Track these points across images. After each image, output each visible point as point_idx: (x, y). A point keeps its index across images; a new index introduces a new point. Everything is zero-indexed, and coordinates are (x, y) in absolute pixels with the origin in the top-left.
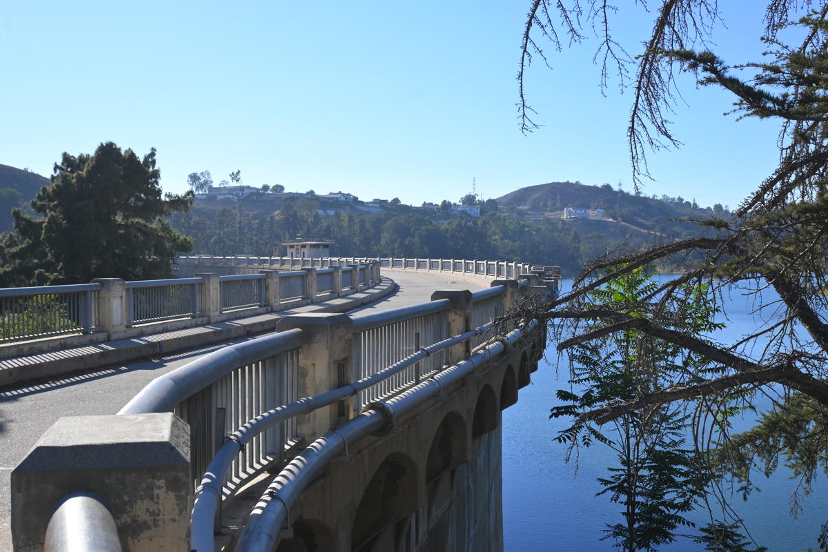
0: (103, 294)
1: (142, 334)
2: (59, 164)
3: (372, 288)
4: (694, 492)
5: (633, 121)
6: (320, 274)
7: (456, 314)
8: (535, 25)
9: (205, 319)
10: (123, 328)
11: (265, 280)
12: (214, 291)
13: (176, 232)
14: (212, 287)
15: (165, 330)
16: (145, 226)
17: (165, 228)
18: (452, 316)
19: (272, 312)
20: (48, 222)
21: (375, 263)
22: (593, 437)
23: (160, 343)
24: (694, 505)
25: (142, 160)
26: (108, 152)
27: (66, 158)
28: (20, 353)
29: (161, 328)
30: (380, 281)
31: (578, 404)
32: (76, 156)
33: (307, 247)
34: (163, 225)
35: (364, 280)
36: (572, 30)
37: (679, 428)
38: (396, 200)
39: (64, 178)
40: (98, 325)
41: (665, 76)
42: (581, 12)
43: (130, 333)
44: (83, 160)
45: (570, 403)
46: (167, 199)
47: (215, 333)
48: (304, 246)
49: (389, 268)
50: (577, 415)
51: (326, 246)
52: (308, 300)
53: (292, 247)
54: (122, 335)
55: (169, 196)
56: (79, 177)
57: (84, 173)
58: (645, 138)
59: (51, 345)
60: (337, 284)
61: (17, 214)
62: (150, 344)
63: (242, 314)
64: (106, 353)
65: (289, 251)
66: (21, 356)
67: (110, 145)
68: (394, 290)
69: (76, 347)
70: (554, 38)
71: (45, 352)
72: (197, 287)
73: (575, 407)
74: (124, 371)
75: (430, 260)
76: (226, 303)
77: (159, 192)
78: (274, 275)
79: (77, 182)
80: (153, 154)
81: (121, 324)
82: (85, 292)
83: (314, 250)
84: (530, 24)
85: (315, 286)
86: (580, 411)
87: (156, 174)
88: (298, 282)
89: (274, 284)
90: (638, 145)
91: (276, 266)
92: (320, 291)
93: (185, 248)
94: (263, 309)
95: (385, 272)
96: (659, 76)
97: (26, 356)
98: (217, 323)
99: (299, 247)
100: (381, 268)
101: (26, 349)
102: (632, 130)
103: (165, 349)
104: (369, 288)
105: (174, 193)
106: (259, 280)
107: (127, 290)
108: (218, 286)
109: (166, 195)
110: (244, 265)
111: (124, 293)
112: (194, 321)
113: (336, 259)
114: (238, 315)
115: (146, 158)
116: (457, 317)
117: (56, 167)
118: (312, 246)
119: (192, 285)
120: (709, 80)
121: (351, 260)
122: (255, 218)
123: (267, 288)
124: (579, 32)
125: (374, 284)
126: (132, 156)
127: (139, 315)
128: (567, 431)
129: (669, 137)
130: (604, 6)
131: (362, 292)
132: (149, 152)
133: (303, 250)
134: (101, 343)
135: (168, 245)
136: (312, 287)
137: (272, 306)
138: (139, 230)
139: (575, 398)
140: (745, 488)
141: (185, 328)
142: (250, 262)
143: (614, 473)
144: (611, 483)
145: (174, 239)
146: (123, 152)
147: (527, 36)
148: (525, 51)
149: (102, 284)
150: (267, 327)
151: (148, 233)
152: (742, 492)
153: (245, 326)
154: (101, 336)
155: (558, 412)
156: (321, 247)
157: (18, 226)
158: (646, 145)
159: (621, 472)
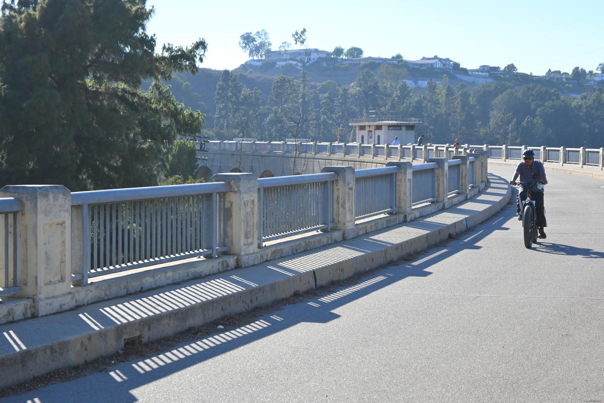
6: (365, 179)
13: (178, 103)
21: (479, 153)
33: (383, 127)
35: (457, 184)
38: (511, 67)
46: (166, 54)
48: (379, 127)
51: (410, 127)
53: (362, 128)
55: (169, 49)
60: (402, 196)
75: (564, 149)
77: (150, 43)
83: (393, 133)
85: (351, 203)
88: (317, 195)
94: (215, 265)
99: (372, 129)
100: (490, 162)
104: (466, 200)
105: (176, 45)
108: (67, 218)
109: (164, 48)
118: (389, 126)
125: (476, 190)
133: (378, 132)
135: (164, 122)
136: (343, 206)
137: (238, 255)
156: (404, 129)
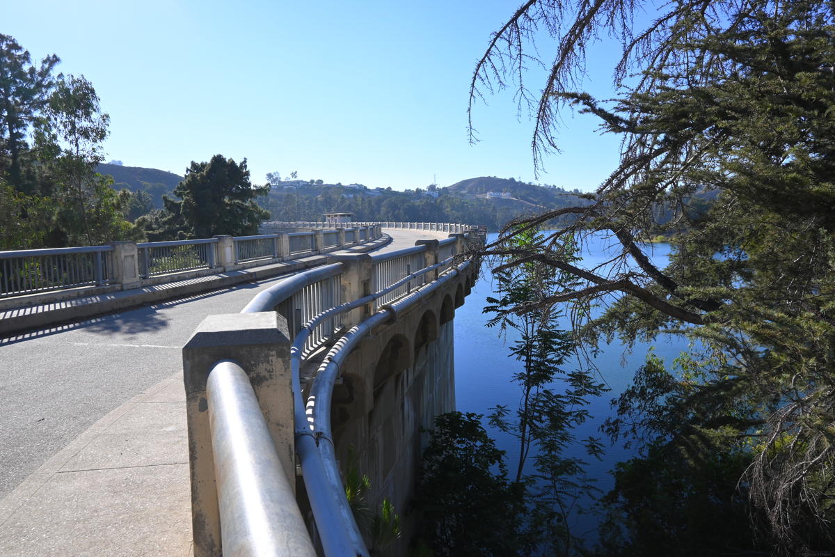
0: (220, 244)
1: (244, 268)
2: (189, 168)
3: (377, 240)
4: (564, 354)
5: (535, 138)
6: (347, 232)
7: (429, 253)
8: (478, 79)
9: (281, 259)
10: (233, 264)
11: (315, 235)
12: (285, 242)
13: (260, 208)
14: (284, 240)
15: (258, 266)
16: (242, 205)
17: (254, 206)
18: (427, 255)
19: (319, 254)
20: (185, 203)
21: (378, 225)
22: (507, 323)
23: (255, 273)
24: (564, 361)
25: (239, 165)
26: (218, 160)
27: (193, 164)
28: (172, 280)
29: (254, 264)
30: (382, 236)
31: (499, 305)
32: (199, 163)
33: (338, 216)
34: (252, 204)
35: (372, 234)
36: (500, 82)
37: (556, 318)
38: (389, 188)
39: (193, 177)
40: (218, 263)
41: (553, 111)
42: (505, 71)
43: (237, 267)
44: (203, 165)
45: (494, 304)
46: (255, 189)
47: (287, 267)
48: (336, 216)
49: (387, 228)
50: (498, 311)
51: (349, 216)
52: (340, 248)
53: (329, 216)
54: (232, 269)
55: (256, 187)
56: (202, 176)
57: (204, 173)
58: (542, 148)
59: (191, 275)
60: (357, 238)
61: (165, 198)
62: (250, 274)
63: (302, 256)
64: (223, 280)
65: (327, 218)
66: (173, 282)
67: (220, 156)
68: (390, 240)
69: (206, 276)
70: (489, 87)
71: (187, 279)
72: (275, 240)
73: (497, 306)
74: (234, 290)
76: (292, 249)
77: (250, 184)
78: (320, 232)
79: (201, 178)
80: (245, 162)
81: (231, 262)
82: (209, 244)
83: (342, 218)
84: (475, 78)
85: (344, 239)
86: (500, 309)
87: (247, 174)
88: (334, 236)
89: (320, 238)
90: (538, 152)
91: (320, 228)
92: (347, 242)
93: (266, 217)
94: (314, 253)
95: (384, 230)
96: (550, 110)
97: (176, 282)
98: (287, 261)
99: (333, 216)
100: (382, 228)
101: (176, 277)
102: (534, 143)
103: (258, 276)
104: (375, 240)
105: (258, 185)
106: (312, 235)
107: (234, 242)
108: (287, 239)
109: (254, 186)
110: (301, 227)
111: (233, 244)
112: (274, 260)
113: (355, 223)
114: (300, 256)
115: (241, 164)
116: (430, 256)
117: (188, 170)
118: (341, 215)
119: (273, 239)
120: (586, 111)
121: (364, 223)
122: (306, 199)
123: (316, 240)
124: (504, 83)
125: (378, 237)
126: (233, 163)
127: (241, 257)
128: (492, 320)
129: (555, 147)
130: (520, 67)
131: (371, 242)
132: (243, 160)
133: (336, 218)
134: (220, 273)
135: (256, 216)
137: (319, 251)
138: (239, 207)
139: (496, 301)
140: (595, 351)
141: (269, 264)
142: (305, 225)
143: (518, 344)
144: (517, 349)
145: (260, 212)
146: (227, 160)
147: (473, 86)
148: (472, 95)
149: (219, 239)
150: (317, 263)
151: (244, 209)
152: (594, 353)
153: (304, 262)
154: (220, 269)
155: (487, 310)
156: (346, 216)
157: (166, 205)
158: (543, 152)
159: (522, 343)
